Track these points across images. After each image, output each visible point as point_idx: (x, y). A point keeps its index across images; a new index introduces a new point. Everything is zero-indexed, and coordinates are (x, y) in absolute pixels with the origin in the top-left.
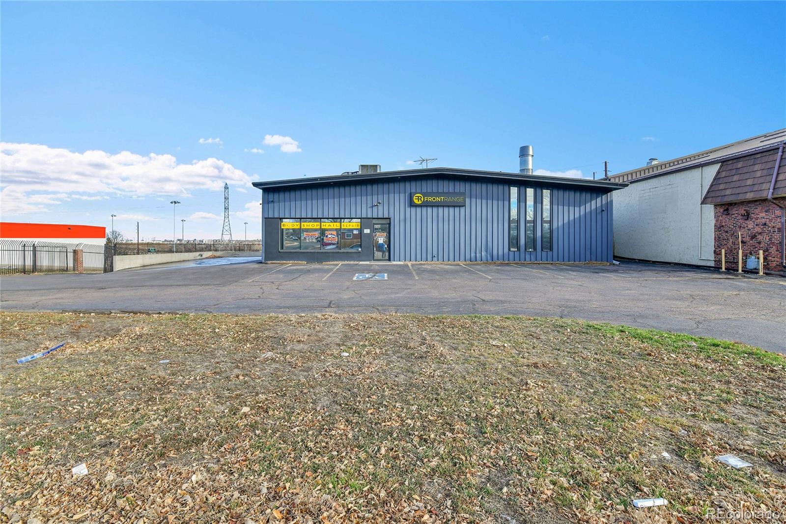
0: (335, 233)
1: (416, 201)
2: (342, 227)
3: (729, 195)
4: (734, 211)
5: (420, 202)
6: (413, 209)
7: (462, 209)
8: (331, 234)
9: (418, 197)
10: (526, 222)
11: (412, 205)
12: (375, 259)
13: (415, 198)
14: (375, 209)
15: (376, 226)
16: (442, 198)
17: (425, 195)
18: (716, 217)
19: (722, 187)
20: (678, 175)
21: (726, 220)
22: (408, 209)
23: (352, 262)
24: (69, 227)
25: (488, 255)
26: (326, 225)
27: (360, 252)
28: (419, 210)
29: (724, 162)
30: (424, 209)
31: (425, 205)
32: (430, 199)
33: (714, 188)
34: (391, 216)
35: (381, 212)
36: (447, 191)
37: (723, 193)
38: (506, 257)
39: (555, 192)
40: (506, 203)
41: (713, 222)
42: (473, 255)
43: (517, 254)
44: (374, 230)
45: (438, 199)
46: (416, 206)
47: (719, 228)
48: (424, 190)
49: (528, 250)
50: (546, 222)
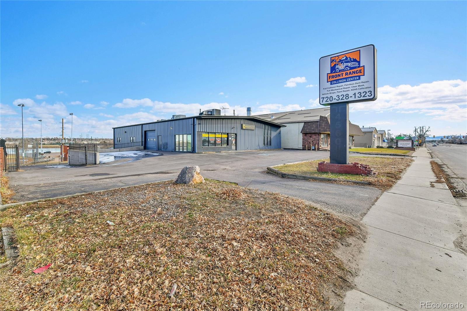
3: (308, 131)
4: (307, 135)
18: (303, 137)
19: (306, 129)
20: (292, 124)
21: (306, 138)
26: (218, 136)
29: (305, 122)
33: (303, 129)
37: (306, 130)
41: (302, 138)
47: (303, 139)
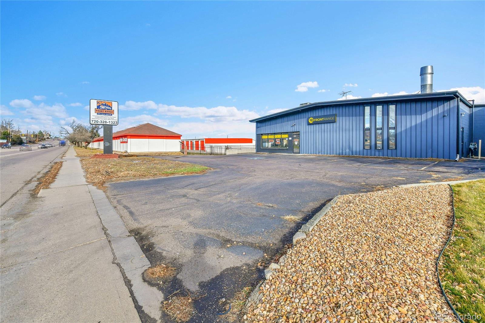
0: (279, 140)
1: (310, 122)
2: (282, 137)
5: (312, 122)
6: (310, 126)
7: (335, 124)
8: (278, 140)
9: (311, 119)
10: (376, 129)
11: (309, 124)
12: (294, 152)
13: (309, 120)
14: (293, 127)
15: (294, 136)
16: (323, 118)
17: (314, 118)
22: (307, 126)
23: (286, 154)
24: (239, 139)
25: (350, 152)
27: (287, 149)
28: (312, 126)
30: (315, 126)
31: (315, 123)
32: (317, 120)
34: (300, 131)
35: (295, 129)
36: (326, 114)
38: (361, 153)
39: (399, 106)
40: (362, 117)
42: (341, 151)
43: (369, 151)
44: (293, 138)
45: (321, 119)
46: (311, 124)
48: (315, 115)
49: (377, 149)
50: (392, 128)
